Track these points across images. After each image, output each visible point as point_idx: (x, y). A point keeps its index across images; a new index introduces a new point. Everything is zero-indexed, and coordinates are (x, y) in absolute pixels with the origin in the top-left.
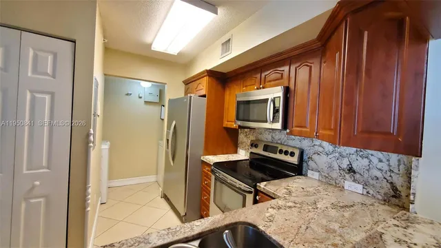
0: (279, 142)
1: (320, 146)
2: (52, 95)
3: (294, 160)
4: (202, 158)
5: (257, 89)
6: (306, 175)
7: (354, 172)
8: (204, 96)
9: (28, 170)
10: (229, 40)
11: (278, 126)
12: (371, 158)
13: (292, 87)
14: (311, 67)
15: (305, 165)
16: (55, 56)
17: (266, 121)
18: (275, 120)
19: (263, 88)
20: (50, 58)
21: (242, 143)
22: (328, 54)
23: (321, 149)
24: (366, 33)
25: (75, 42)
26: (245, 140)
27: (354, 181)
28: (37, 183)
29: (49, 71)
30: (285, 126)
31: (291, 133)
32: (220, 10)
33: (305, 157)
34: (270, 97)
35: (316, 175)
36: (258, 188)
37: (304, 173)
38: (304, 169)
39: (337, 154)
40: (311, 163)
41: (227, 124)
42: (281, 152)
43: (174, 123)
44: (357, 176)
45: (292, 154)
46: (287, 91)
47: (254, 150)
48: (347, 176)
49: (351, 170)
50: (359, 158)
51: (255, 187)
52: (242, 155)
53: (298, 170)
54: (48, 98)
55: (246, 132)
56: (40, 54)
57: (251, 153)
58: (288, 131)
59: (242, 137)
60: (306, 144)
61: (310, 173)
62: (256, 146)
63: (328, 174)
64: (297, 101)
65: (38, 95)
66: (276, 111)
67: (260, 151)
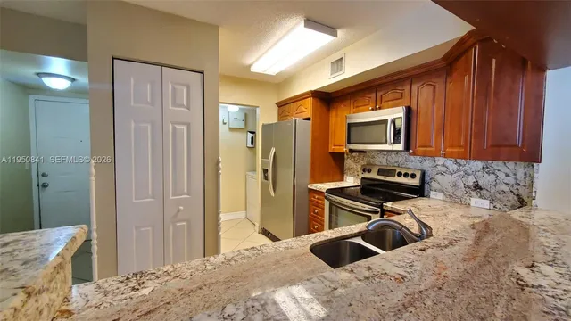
0: (396, 164)
1: (444, 165)
2: (189, 125)
3: (416, 182)
4: (309, 186)
5: (373, 109)
6: (428, 197)
7: (481, 189)
8: (309, 119)
9: (174, 195)
10: (342, 58)
11: (400, 147)
12: (498, 173)
13: (414, 107)
14: (435, 87)
15: (426, 186)
16: (188, 87)
17: (386, 143)
18: (396, 141)
19: (380, 108)
20: (185, 90)
21: (350, 169)
22: (455, 74)
23: (445, 169)
24: (494, 61)
25: (203, 73)
26: (353, 165)
27: (481, 197)
28: (181, 208)
29: (185, 103)
30: (407, 147)
31: (414, 154)
32: (340, 32)
33: (427, 178)
34: (390, 118)
35: (440, 196)
36: (384, 208)
37: (426, 194)
38: (426, 191)
39: (462, 173)
40: (434, 184)
41: (332, 148)
42: (400, 174)
43: (273, 150)
44: (484, 192)
45: (413, 176)
46: (409, 110)
47: (367, 175)
48: (473, 193)
49: (477, 187)
50: (486, 175)
51: (381, 206)
52: (350, 181)
53: (420, 191)
54: (185, 127)
55: (354, 157)
56: (176, 86)
57: (363, 178)
58: (411, 151)
59: (348, 162)
60: (427, 164)
61: (432, 194)
62: (369, 171)
63: (453, 193)
64: (420, 122)
65: (177, 126)
66: (397, 132)
67: (374, 175)
